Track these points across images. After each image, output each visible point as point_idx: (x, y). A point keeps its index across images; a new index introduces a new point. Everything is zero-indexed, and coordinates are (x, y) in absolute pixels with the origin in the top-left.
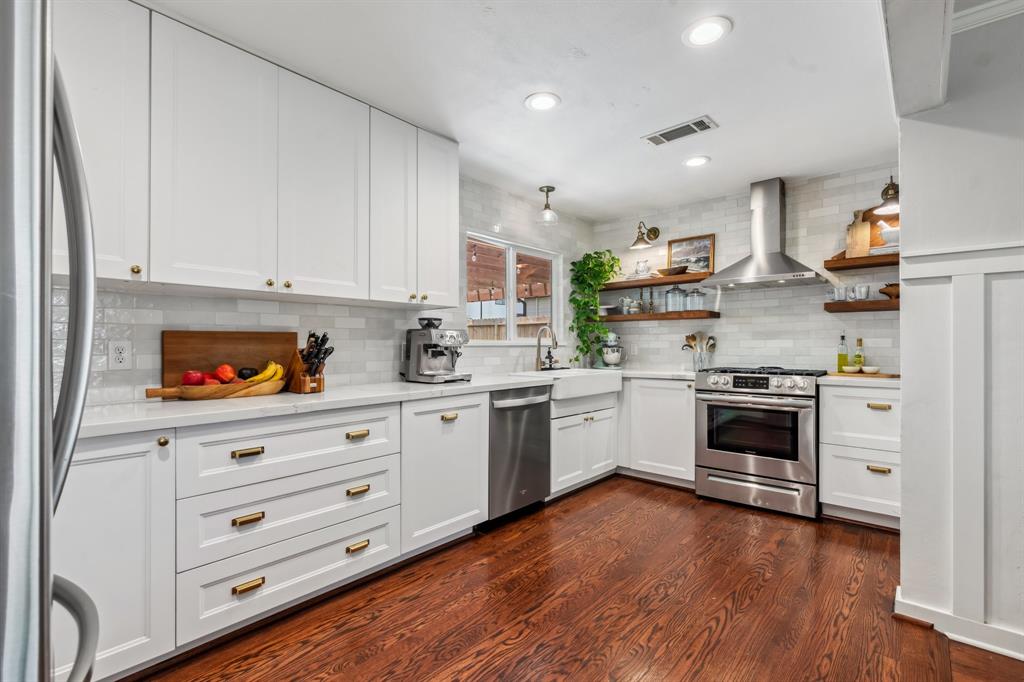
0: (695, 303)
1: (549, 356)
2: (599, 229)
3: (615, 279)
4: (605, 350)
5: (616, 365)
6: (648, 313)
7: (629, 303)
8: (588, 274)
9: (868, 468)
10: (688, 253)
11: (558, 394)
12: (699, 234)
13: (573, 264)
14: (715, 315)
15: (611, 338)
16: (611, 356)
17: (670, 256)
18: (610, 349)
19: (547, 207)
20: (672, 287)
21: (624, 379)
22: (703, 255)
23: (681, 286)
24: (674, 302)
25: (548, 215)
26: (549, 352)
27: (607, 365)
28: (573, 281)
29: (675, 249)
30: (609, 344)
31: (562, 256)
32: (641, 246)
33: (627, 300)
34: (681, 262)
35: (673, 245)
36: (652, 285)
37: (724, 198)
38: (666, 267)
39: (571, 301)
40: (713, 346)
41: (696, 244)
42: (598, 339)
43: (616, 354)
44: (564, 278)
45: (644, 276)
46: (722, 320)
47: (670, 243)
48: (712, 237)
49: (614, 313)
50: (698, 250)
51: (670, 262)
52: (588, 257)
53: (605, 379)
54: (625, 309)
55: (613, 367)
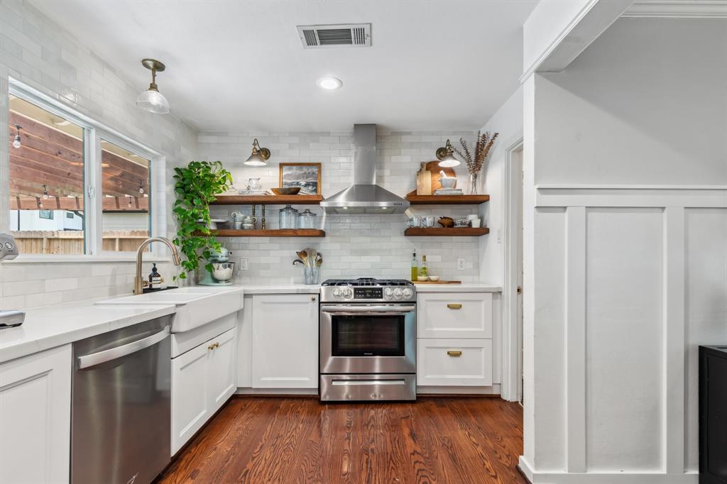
0: (305, 223)
1: (154, 274)
3: (230, 192)
4: (215, 265)
5: (227, 281)
6: (260, 230)
7: (242, 217)
9: (448, 353)
10: (298, 177)
11: (181, 325)
12: (308, 161)
13: (177, 169)
14: (322, 234)
15: (222, 253)
16: (222, 272)
17: (281, 177)
18: (221, 265)
19: (153, 87)
20: (284, 206)
21: (245, 296)
22: (311, 180)
23: (294, 206)
24: (287, 221)
25: (155, 98)
26: (155, 270)
27: (216, 281)
28: (176, 188)
29: (286, 172)
30: (220, 259)
31: (164, 158)
32: (256, 162)
33: (240, 216)
34: (292, 184)
35: (284, 168)
36: (264, 202)
37: (328, 134)
38: (277, 186)
39: (175, 211)
40: (320, 261)
41: (305, 169)
42: (207, 255)
43: (228, 269)
44: (167, 184)
45: (257, 192)
46: (327, 239)
47: (282, 165)
48: (318, 165)
49: (225, 227)
50: (306, 176)
51: (282, 183)
52: (195, 165)
54: (238, 224)
55: (224, 283)
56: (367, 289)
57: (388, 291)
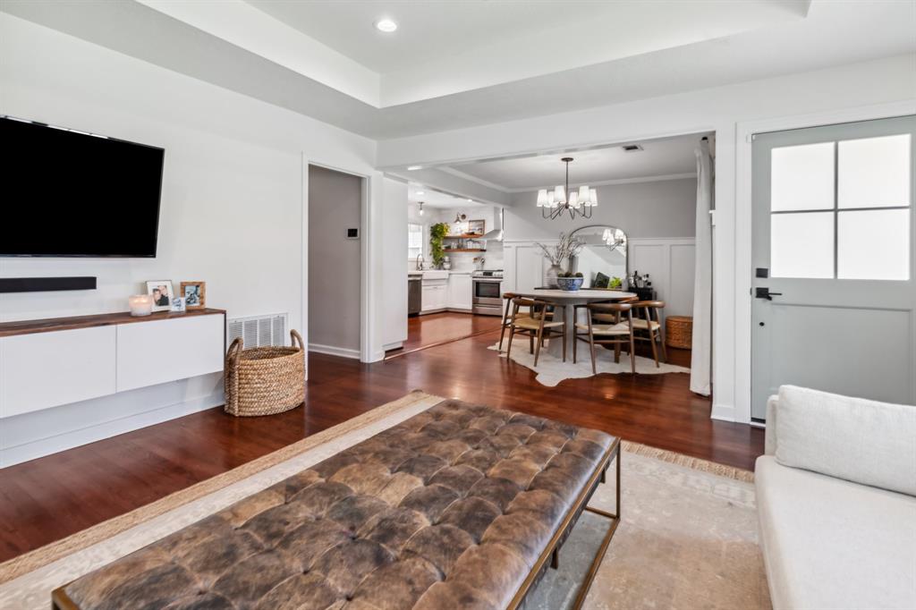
0: (478, 246)
1: (421, 265)
2: (443, 212)
3: (448, 234)
4: (444, 263)
6: (460, 248)
8: (437, 232)
10: (476, 226)
11: (424, 277)
12: (479, 219)
13: (432, 227)
14: (485, 251)
15: (447, 258)
16: (446, 266)
17: (469, 227)
18: (446, 263)
19: (421, 209)
20: (469, 239)
21: (450, 274)
22: (480, 227)
23: (472, 239)
24: (470, 245)
25: (421, 212)
27: (444, 269)
28: (432, 234)
29: (471, 224)
30: (446, 261)
31: (428, 223)
32: (458, 223)
34: (473, 229)
36: (462, 238)
38: (468, 231)
39: (431, 243)
40: (483, 261)
41: (478, 223)
42: (441, 259)
43: (448, 265)
44: (428, 233)
45: (459, 234)
46: (487, 253)
47: (470, 222)
48: (484, 221)
49: (448, 248)
50: (479, 225)
51: (469, 229)
52: (437, 225)
53: (443, 274)
54: (452, 247)
55: (447, 270)
56: (488, 274)
57: (494, 273)
